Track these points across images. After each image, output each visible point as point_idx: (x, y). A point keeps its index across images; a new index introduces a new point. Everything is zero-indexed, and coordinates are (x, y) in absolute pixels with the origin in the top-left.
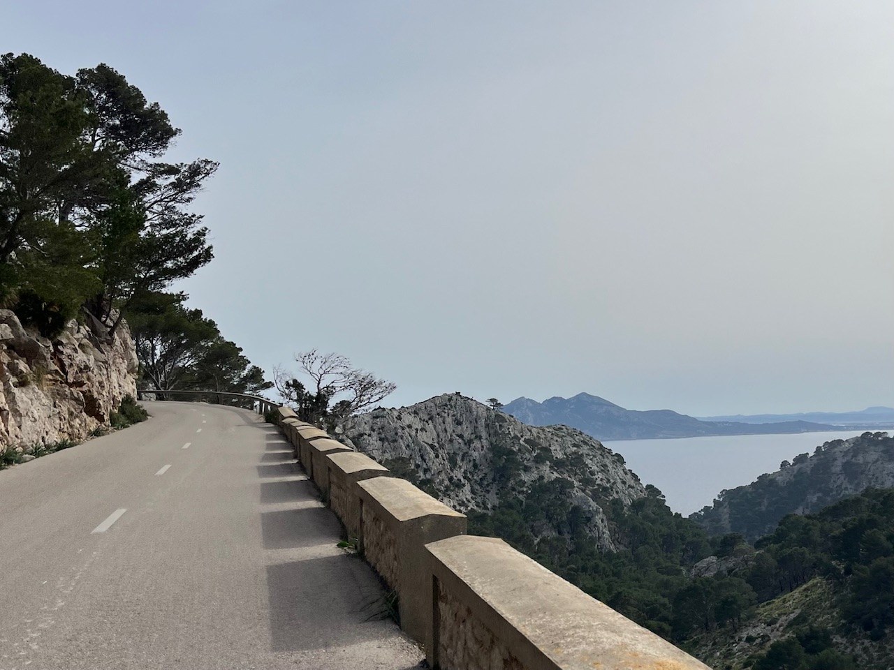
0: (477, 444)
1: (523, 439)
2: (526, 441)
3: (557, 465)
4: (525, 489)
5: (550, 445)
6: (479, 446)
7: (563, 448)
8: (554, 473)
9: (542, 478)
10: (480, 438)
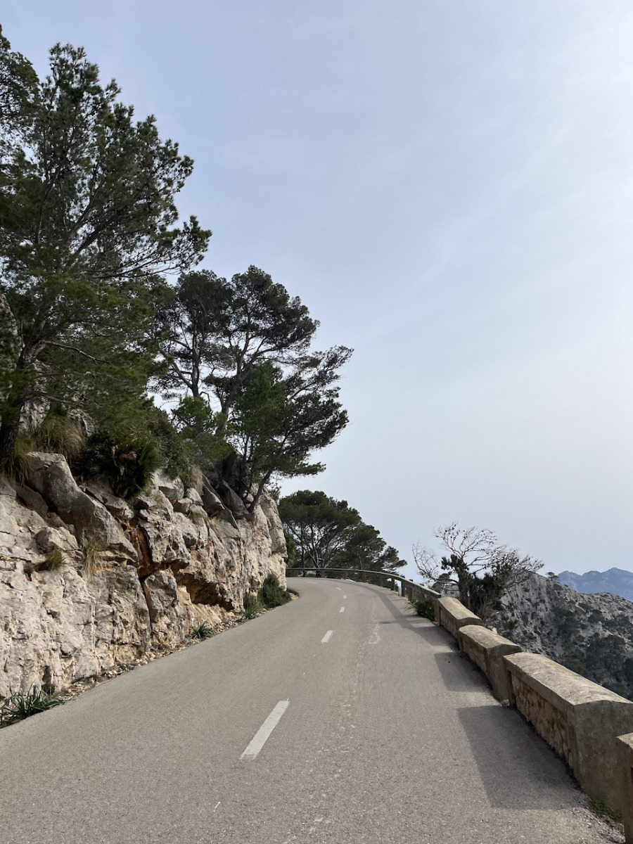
0: (541, 606)
1: (577, 603)
2: (580, 604)
3: (608, 624)
4: (584, 644)
5: (600, 609)
6: (544, 608)
7: (611, 611)
8: (607, 631)
9: (597, 634)
10: (544, 602)
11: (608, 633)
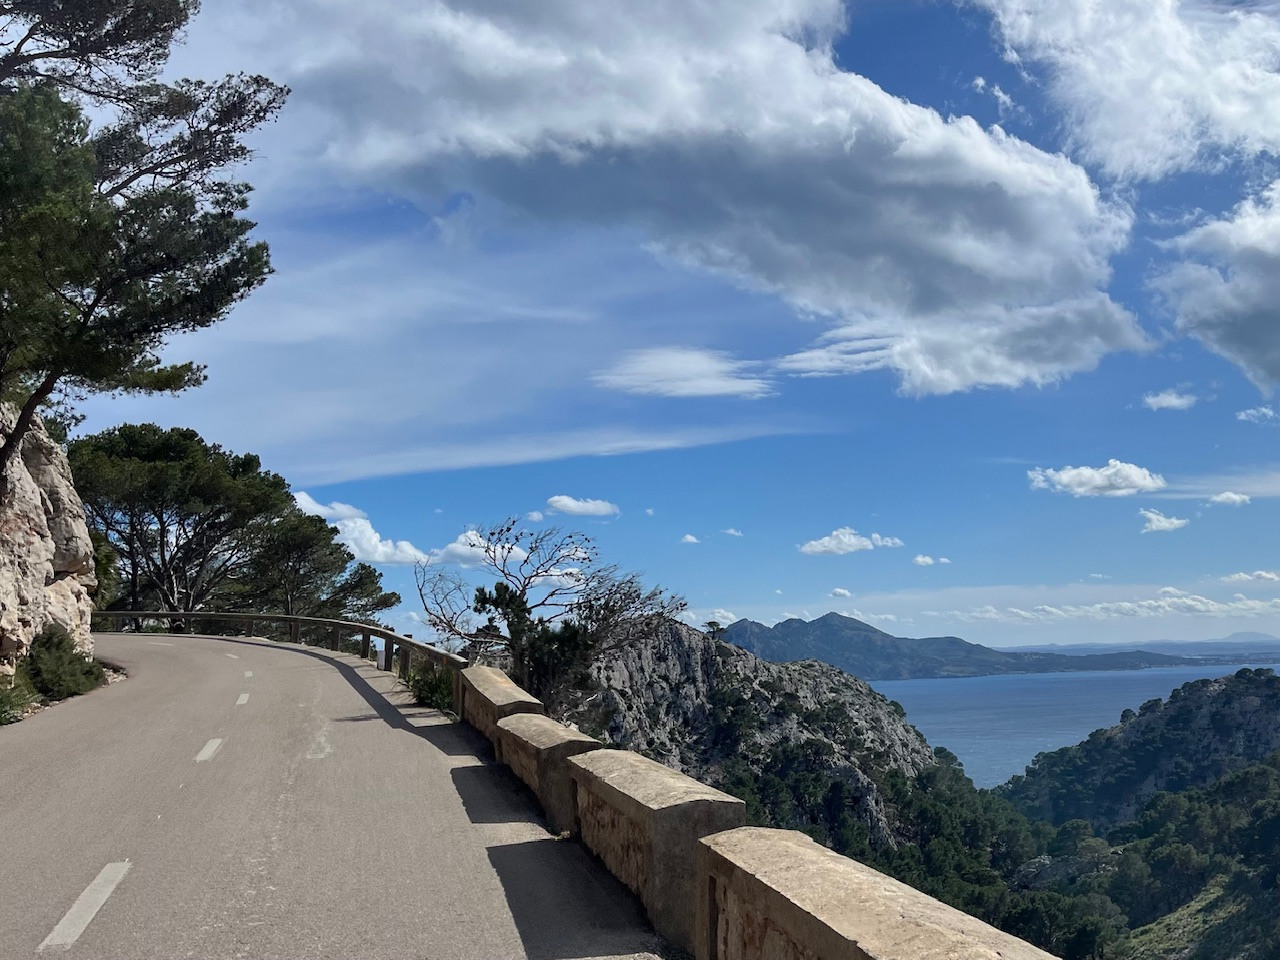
1: (757, 681)
2: (761, 684)
3: (809, 719)
7: (815, 691)
8: (805, 732)
9: (786, 739)
10: (694, 681)
11: (806, 735)
